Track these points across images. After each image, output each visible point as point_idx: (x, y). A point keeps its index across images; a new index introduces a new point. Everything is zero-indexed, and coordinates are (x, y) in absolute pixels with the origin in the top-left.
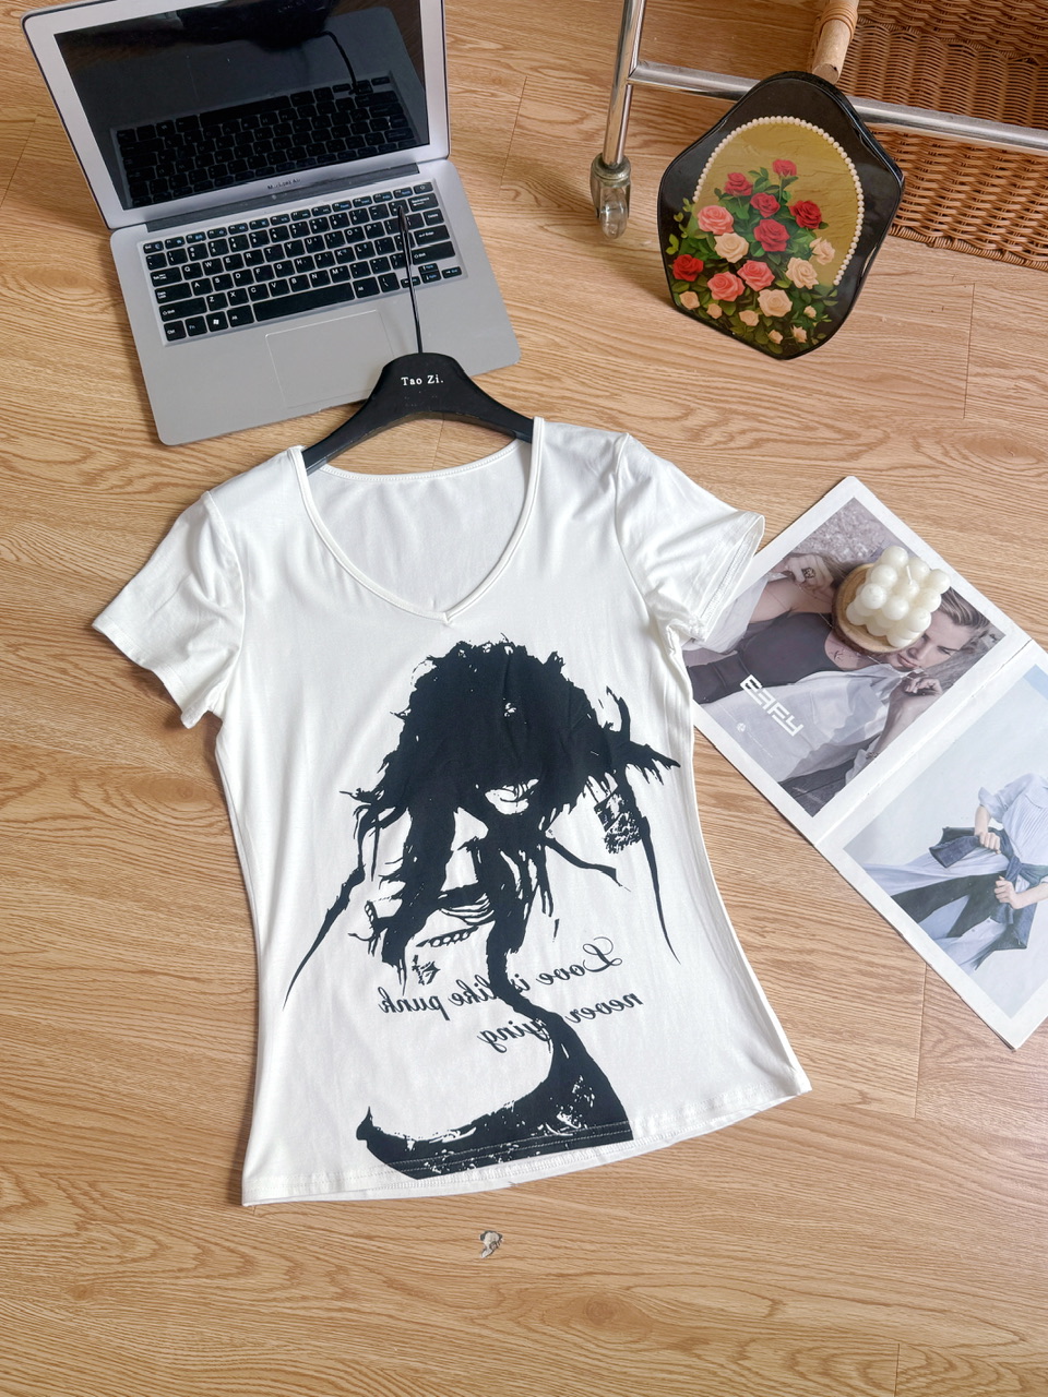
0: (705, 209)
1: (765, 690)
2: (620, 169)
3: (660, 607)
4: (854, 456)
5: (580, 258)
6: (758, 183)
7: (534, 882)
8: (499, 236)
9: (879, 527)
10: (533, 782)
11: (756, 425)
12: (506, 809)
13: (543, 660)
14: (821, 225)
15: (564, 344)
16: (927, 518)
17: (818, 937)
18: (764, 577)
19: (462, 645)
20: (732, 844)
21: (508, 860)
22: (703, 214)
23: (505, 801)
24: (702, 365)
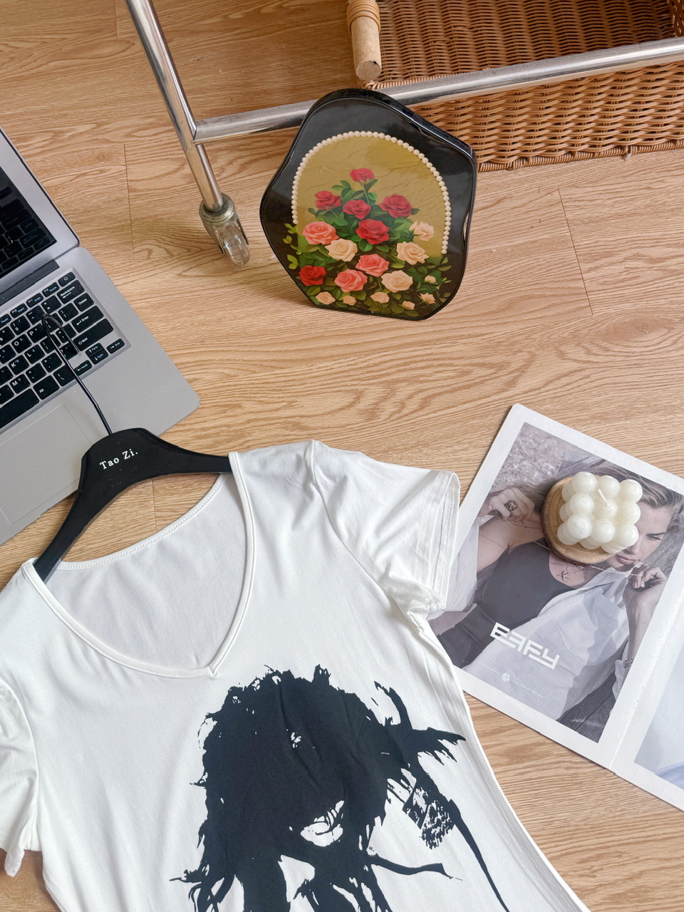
0: (307, 227)
1: (513, 632)
2: (224, 209)
3: (395, 589)
4: (511, 384)
5: (222, 290)
6: (344, 193)
7: (373, 904)
8: (147, 296)
9: (555, 442)
10: (340, 805)
11: (419, 386)
12: (324, 841)
13: (310, 677)
14: (414, 211)
15: (233, 373)
16: (594, 417)
17: (641, 858)
18: (474, 524)
19: (234, 691)
20: (536, 796)
21: (342, 891)
22: (307, 231)
23: (321, 833)
24: (356, 350)
